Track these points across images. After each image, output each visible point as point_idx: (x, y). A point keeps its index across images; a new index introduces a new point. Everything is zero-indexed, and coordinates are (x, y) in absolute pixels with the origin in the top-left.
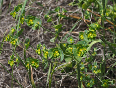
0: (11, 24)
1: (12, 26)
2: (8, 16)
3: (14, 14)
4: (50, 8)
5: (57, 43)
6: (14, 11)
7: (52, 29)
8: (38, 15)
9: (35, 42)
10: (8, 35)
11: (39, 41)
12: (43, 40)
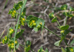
0: (10, 23)
1: (10, 26)
2: (6, 13)
3: (13, 13)
4: (57, 4)
5: (64, 47)
6: (14, 9)
7: (58, 30)
8: (42, 12)
9: (37, 45)
10: (6, 36)
11: (43, 43)
12: (47, 43)
